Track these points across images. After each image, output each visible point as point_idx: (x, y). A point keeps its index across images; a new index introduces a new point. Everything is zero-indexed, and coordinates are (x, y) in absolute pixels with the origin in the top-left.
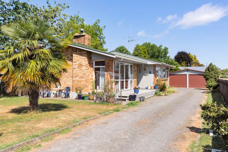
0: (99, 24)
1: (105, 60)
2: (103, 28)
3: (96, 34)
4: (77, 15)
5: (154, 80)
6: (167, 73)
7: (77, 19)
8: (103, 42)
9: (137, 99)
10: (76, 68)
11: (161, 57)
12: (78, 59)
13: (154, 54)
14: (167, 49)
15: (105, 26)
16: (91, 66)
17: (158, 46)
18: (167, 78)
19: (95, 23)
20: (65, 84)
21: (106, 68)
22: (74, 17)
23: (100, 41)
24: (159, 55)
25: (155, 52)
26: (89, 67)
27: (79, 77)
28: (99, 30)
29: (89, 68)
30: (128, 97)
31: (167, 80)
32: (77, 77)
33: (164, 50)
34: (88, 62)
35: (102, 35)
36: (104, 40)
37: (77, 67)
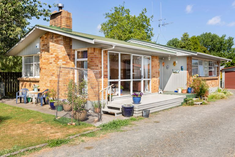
0: (145, 14)
1: (87, 50)
2: (151, 19)
3: (143, 26)
4: (122, 6)
5: (188, 80)
6: (217, 69)
7: (122, 10)
8: (151, 34)
9: (137, 114)
10: (52, 63)
11: (224, 50)
12: (54, 48)
13: (214, 46)
14: (232, 40)
15: (152, 16)
16: (71, 59)
17: (220, 36)
18: (217, 76)
19: (141, 13)
20: (45, 85)
21: (88, 61)
22: (119, 8)
23: (148, 33)
24: (221, 47)
25: (216, 44)
26: (69, 61)
27: (56, 75)
28: (146, 20)
29: (67, 62)
30: (121, 109)
31: (217, 79)
32: (54, 75)
33: (228, 40)
34: (66, 53)
35: (149, 27)
36: (151, 33)
37: (54, 61)
